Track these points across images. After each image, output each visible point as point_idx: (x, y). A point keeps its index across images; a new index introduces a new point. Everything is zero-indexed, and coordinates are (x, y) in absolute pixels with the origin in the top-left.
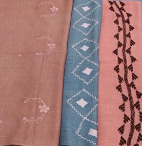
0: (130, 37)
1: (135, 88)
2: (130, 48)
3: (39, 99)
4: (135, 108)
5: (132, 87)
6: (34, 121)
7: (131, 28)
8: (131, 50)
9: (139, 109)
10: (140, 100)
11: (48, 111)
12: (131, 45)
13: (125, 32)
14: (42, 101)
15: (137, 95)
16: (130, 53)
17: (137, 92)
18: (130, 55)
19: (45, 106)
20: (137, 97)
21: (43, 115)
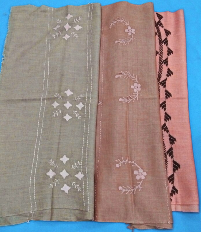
0: (167, 65)
1: (168, 132)
2: (166, 80)
3: (133, 162)
4: (168, 155)
5: (165, 131)
6: (132, 190)
7: (170, 52)
8: (167, 82)
9: (172, 157)
10: (173, 146)
11: (145, 176)
12: (168, 76)
13: (161, 57)
14: (136, 165)
15: (170, 139)
16: (165, 87)
17: (170, 136)
18: (165, 89)
19: (141, 170)
20: (170, 143)
21: (141, 183)
